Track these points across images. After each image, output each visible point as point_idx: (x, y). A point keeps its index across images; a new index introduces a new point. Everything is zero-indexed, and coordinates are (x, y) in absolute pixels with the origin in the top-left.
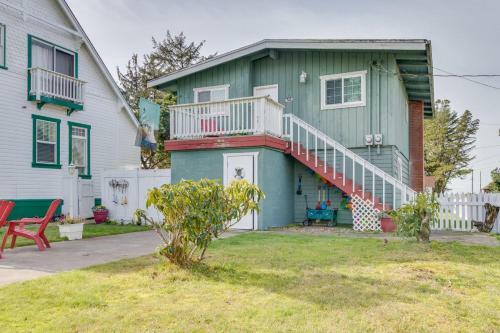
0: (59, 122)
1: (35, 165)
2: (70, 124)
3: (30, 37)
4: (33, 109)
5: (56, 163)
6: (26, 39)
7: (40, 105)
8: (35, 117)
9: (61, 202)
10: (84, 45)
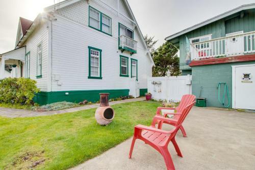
0: (128, 58)
1: (121, 76)
2: (131, 59)
3: (119, 23)
4: (120, 53)
5: (127, 75)
6: (118, 24)
7: (122, 51)
8: (121, 56)
9: (128, 90)
10: (136, 28)
